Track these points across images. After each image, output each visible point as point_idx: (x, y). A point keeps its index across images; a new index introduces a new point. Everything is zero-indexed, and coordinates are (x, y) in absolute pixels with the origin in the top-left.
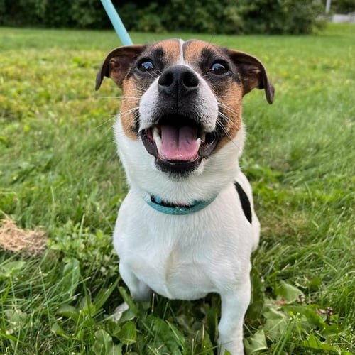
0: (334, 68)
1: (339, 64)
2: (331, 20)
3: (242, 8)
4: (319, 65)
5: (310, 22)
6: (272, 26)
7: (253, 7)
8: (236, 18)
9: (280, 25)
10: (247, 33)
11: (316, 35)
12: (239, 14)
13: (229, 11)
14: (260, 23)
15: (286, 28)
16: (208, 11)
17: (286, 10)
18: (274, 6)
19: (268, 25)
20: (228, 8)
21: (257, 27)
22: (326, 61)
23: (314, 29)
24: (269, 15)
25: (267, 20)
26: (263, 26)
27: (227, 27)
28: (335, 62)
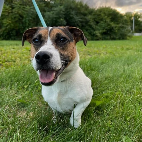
0: (131, 49)
1: (133, 48)
2: (133, 35)
3: (101, 31)
4: (125, 48)
5: (126, 35)
6: (112, 37)
7: (104, 31)
8: (98, 34)
9: (115, 36)
10: (103, 40)
11: (128, 40)
12: (100, 33)
13: (96, 32)
14: (107, 36)
15: (117, 37)
16: (88, 33)
17: (117, 31)
18: (112, 30)
19: (110, 37)
20: (95, 31)
21: (107, 37)
22: (128, 47)
23: (128, 38)
24: (111, 33)
25: (110, 35)
26: (109, 37)
27: (95, 38)
28: (131, 47)
